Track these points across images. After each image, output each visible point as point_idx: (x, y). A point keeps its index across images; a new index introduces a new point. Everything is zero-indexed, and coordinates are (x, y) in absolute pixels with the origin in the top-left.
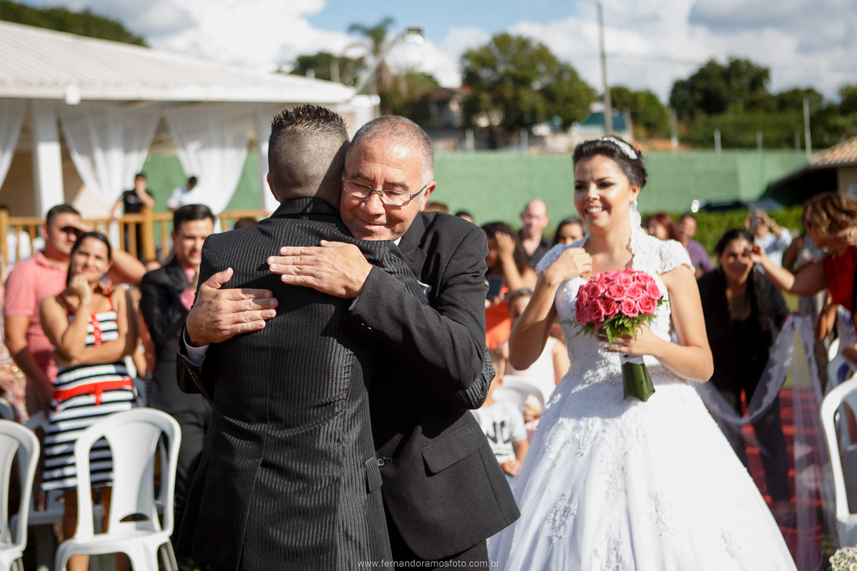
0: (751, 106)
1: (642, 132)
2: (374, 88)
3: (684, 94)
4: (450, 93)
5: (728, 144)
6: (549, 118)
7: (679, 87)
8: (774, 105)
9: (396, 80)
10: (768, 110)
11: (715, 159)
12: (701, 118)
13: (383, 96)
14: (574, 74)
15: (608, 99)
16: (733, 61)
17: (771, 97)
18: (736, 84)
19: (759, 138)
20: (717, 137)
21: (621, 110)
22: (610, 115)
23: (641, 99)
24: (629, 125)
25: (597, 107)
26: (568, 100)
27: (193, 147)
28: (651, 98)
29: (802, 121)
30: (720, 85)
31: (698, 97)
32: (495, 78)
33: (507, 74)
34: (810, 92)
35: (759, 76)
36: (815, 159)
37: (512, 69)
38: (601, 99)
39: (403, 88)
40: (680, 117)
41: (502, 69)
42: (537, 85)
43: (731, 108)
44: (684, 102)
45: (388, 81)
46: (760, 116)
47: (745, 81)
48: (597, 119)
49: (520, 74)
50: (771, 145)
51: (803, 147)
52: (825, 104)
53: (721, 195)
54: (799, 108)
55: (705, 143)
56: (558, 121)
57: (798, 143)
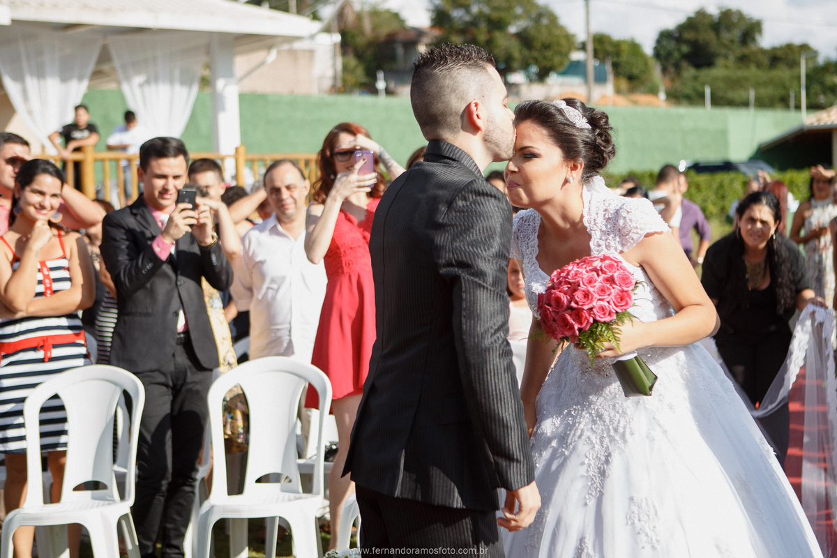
0: (743, 60)
1: (624, 84)
2: (335, 25)
3: (671, 45)
4: (420, 33)
5: (717, 101)
6: (525, 66)
7: (664, 36)
8: (766, 61)
9: (359, 17)
10: (759, 65)
11: (704, 116)
12: (689, 72)
13: (344, 34)
14: (553, 19)
15: (590, 47)
16: (724, 10)
17: (763, 52)
18: (726, 36)
19: (752, 94)
20: (708, 91)
21: (602, 61)
22: (592, 64)
23: (624, 48)
24: (611, 77)
25: (577, 56)
26: (546, 47)
27: (138, 79)
28: (635, 47)
29: (799, 78)
30: (710, 36)
31: (685, 49)
32: (467, 18)
33: (481, 15)
34: (804, 48)
35: (751, 30)
36: (810, 120)
37: (486, 10)
38: (583, 47)
39: (367, 26)
40: (664, 70)
41: (475, 9)
42: (513, 29)
43: (720, 62)
44: (669, 54)
45: (350, 18)
46: (752, 72)
47: (736, 34)
48: (576, 69)
49: (495, 15)
50: (762, 104)
51: (798, 107)
52: (821, 60)
53: (711, 156)
54: (794, 64)
55: (695, 98)
56: (534, 69)
57: (792, 103)
